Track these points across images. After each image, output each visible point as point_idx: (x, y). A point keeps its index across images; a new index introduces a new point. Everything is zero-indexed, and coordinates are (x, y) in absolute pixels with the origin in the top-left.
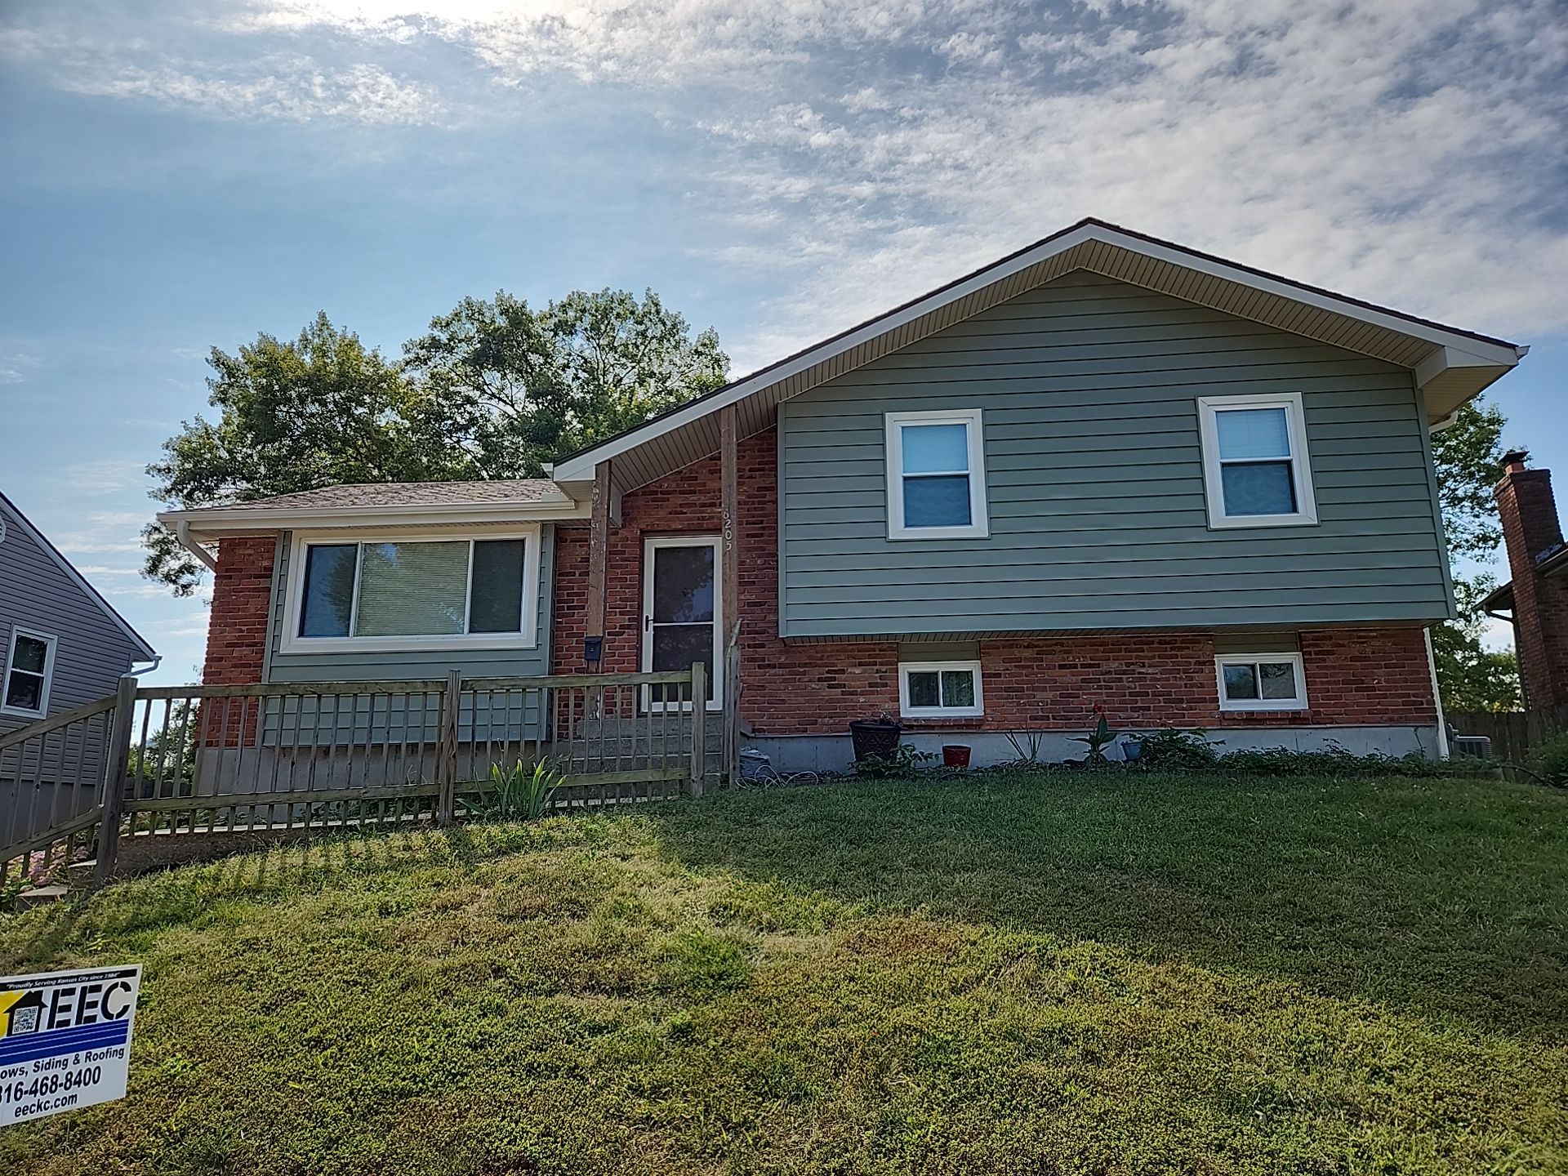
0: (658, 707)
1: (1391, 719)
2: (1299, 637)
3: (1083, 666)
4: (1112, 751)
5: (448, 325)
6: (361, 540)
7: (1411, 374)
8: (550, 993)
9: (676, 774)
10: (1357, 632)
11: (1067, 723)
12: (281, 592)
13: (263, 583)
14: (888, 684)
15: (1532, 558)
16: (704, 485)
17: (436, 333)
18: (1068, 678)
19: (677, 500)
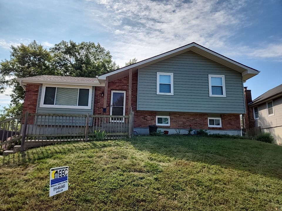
0: (113, 121)
1: (234, 130)
2: (221, 116)
3: (187, 118)
4: (192, 133)
5: (58, 45)
6: (57, 87)
7: (241, 74)
8: (129, 172)
9: (126, 134)
10: (230, 115)
11: (184, 128)
12: (40, 95)
13: (36, 93)
14: (154, 119)
15: (247, 104)
16: (123, 82)
17: (56, 46)
18: (184, 120)
19: (118, 84)
